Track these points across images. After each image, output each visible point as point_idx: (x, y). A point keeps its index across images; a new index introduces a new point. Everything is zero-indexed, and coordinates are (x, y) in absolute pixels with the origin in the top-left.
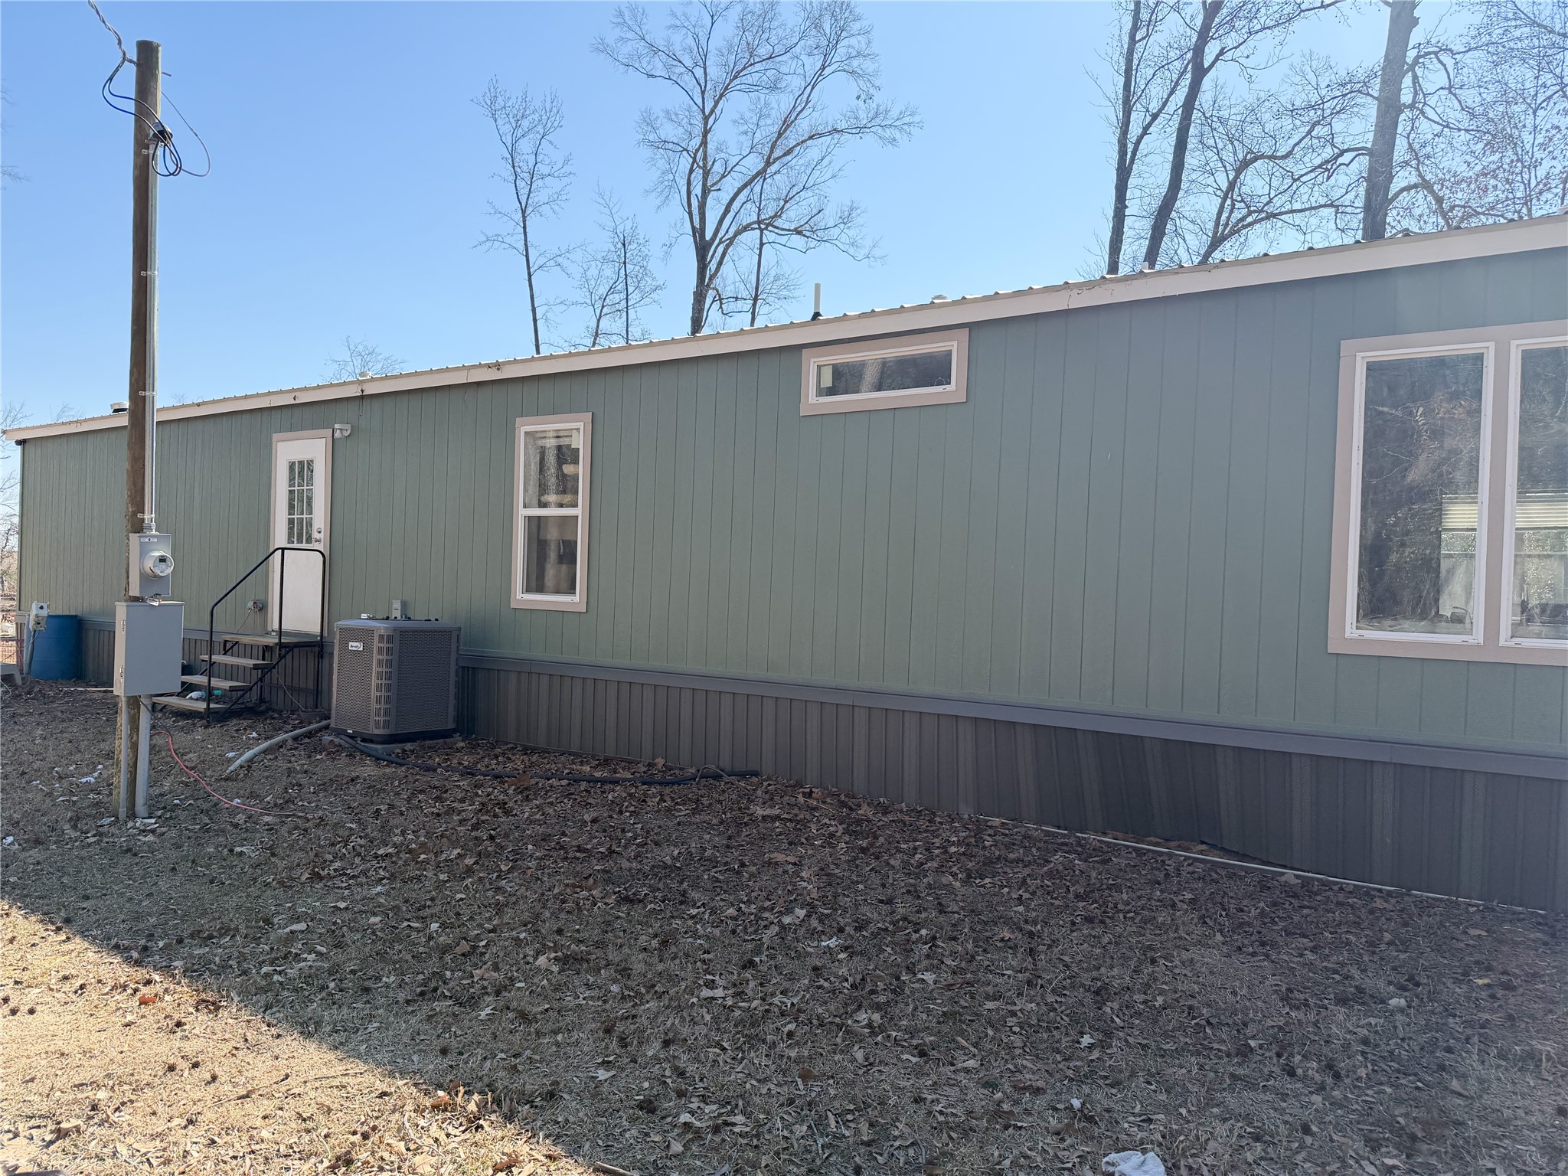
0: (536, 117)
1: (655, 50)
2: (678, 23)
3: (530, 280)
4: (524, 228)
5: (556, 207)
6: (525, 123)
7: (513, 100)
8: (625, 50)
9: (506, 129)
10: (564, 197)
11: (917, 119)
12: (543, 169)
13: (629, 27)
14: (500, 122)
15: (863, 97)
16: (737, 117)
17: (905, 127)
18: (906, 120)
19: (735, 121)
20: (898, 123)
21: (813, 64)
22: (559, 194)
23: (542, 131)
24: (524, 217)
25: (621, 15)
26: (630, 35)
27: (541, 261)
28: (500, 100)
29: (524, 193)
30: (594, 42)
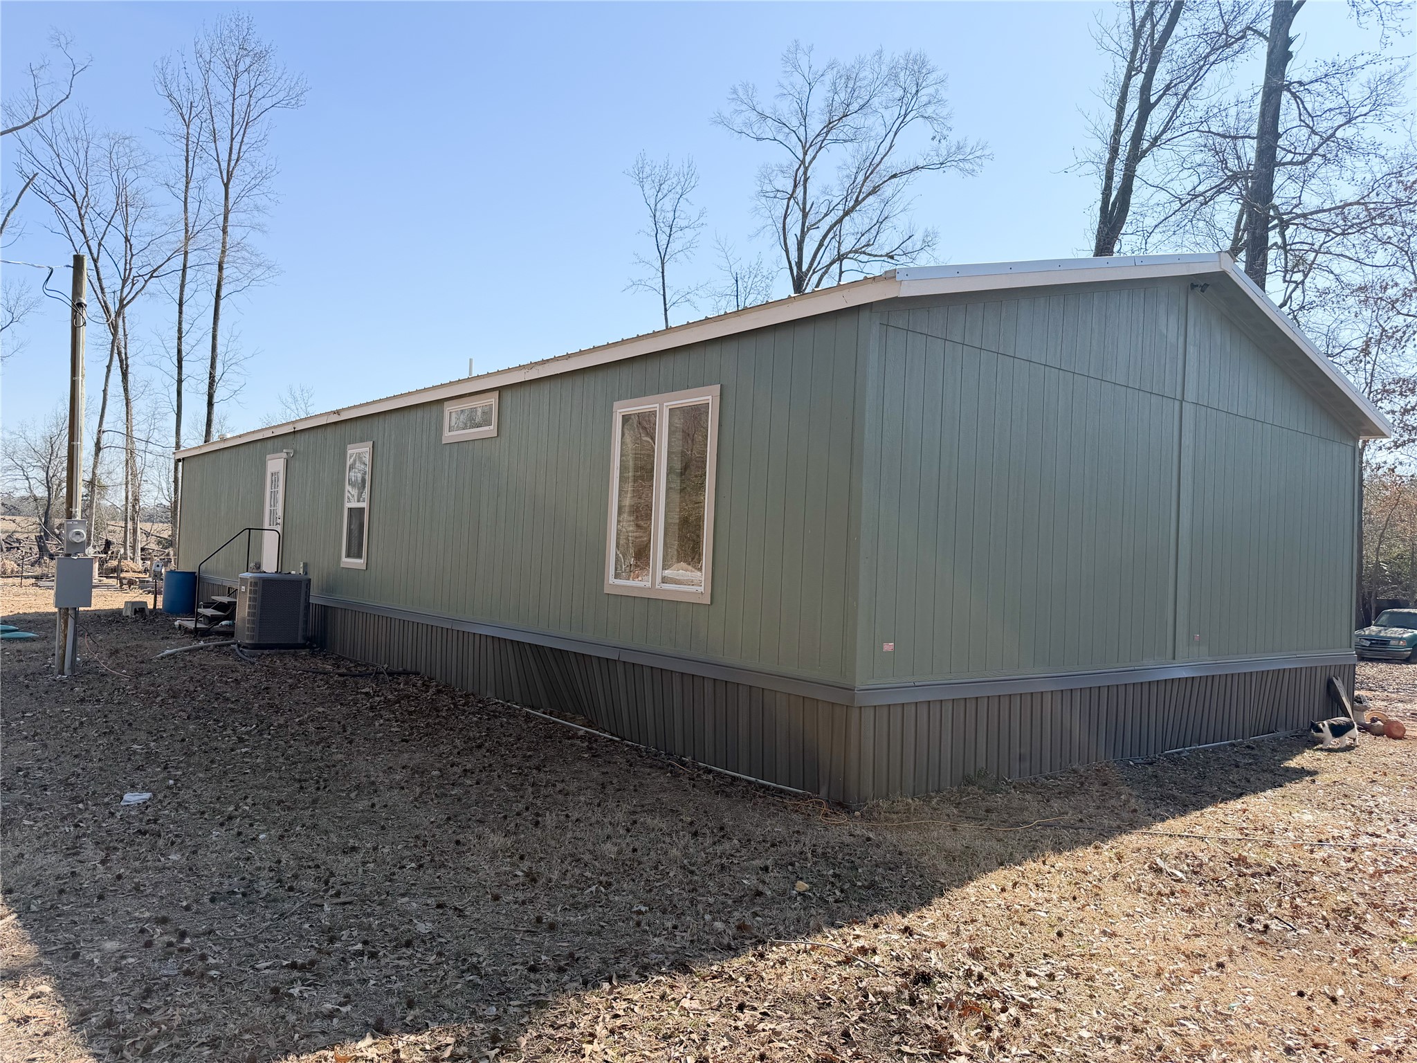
0: (675, 180)
1: (763, 117)
2: (786, 92)
3: (666, 314)
4: (663, 273)
5: (688, 253)
6: (665, 187)
7: (657, 170)
8: (738, 122)
9: (651, 192)
10: (694, 245)
11: (987, 152)
12: (680, 222)
13: (742, 102)
14: (647, 187)
15: (938, 138)
16: (840, 164)
17: (977, 160)
18: (978, 154)
19: (839, 167)
20: (971, 157)
21: (892, 114)
22: (691, 242)
23: (680, 192)
24: (663, 264)
25: (735, 91)
26: (744, 107)
27: (674, 300)
28: (647, 170)
29: (663, 243)
30: (713, 116)
